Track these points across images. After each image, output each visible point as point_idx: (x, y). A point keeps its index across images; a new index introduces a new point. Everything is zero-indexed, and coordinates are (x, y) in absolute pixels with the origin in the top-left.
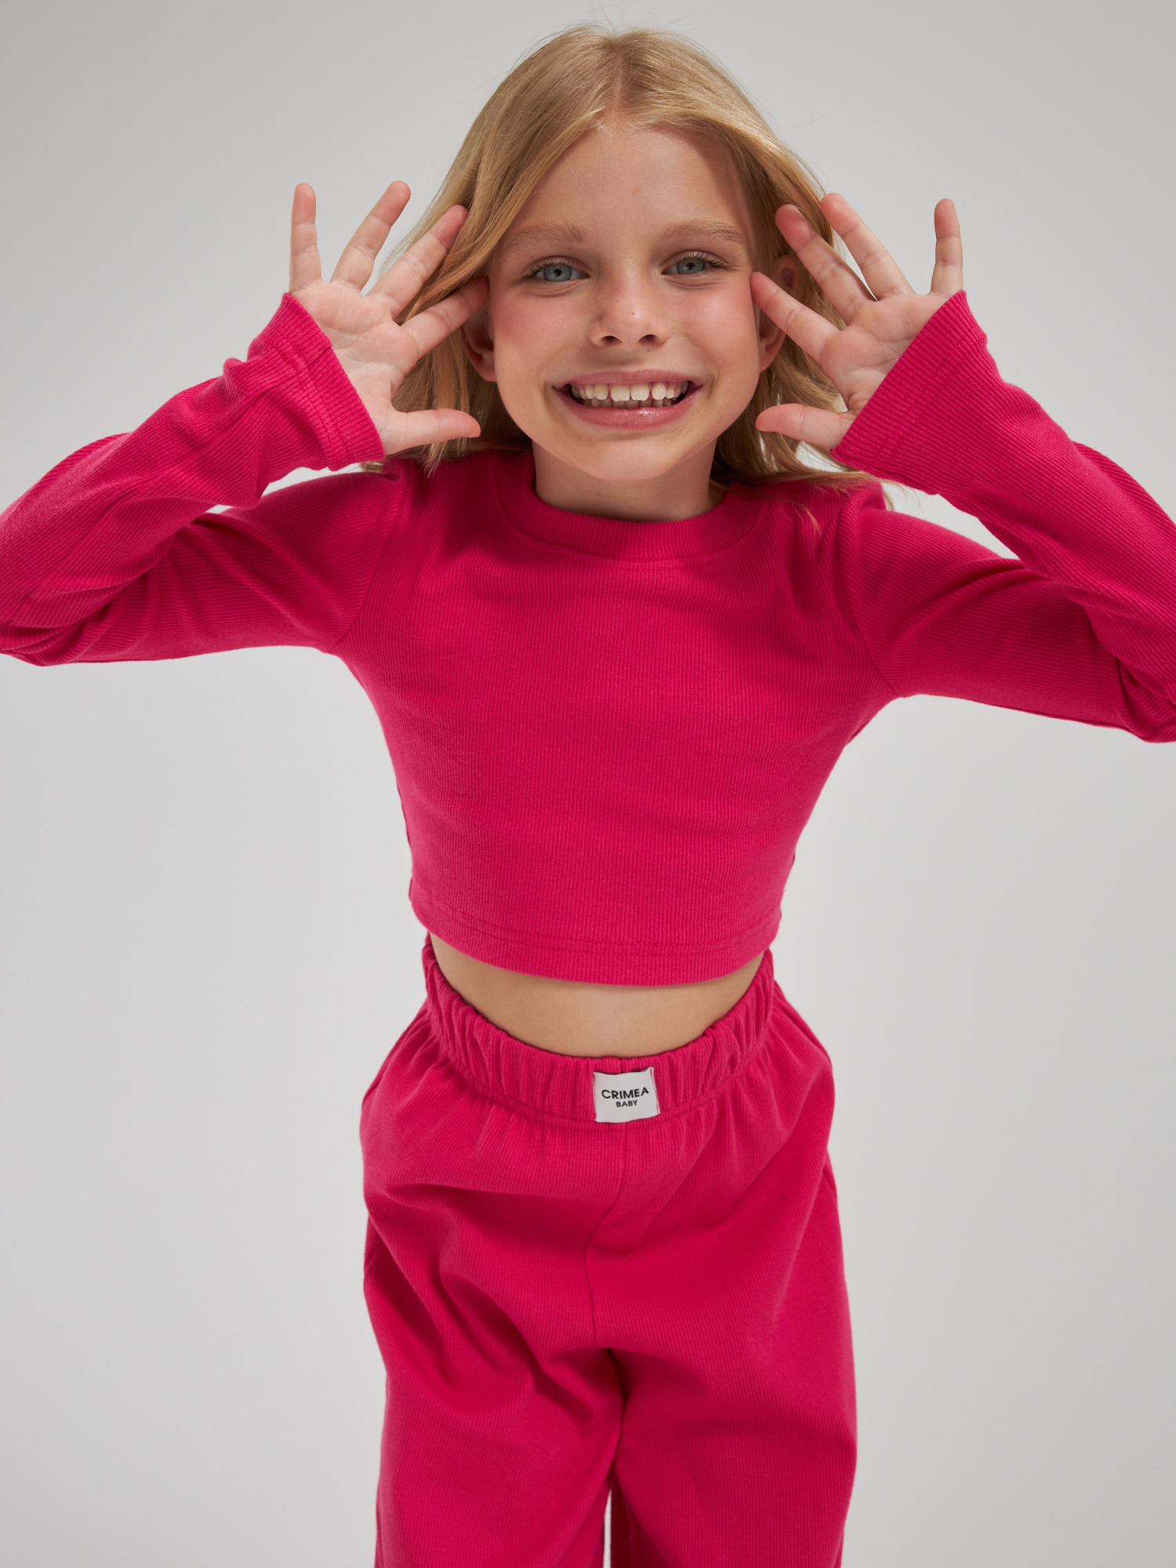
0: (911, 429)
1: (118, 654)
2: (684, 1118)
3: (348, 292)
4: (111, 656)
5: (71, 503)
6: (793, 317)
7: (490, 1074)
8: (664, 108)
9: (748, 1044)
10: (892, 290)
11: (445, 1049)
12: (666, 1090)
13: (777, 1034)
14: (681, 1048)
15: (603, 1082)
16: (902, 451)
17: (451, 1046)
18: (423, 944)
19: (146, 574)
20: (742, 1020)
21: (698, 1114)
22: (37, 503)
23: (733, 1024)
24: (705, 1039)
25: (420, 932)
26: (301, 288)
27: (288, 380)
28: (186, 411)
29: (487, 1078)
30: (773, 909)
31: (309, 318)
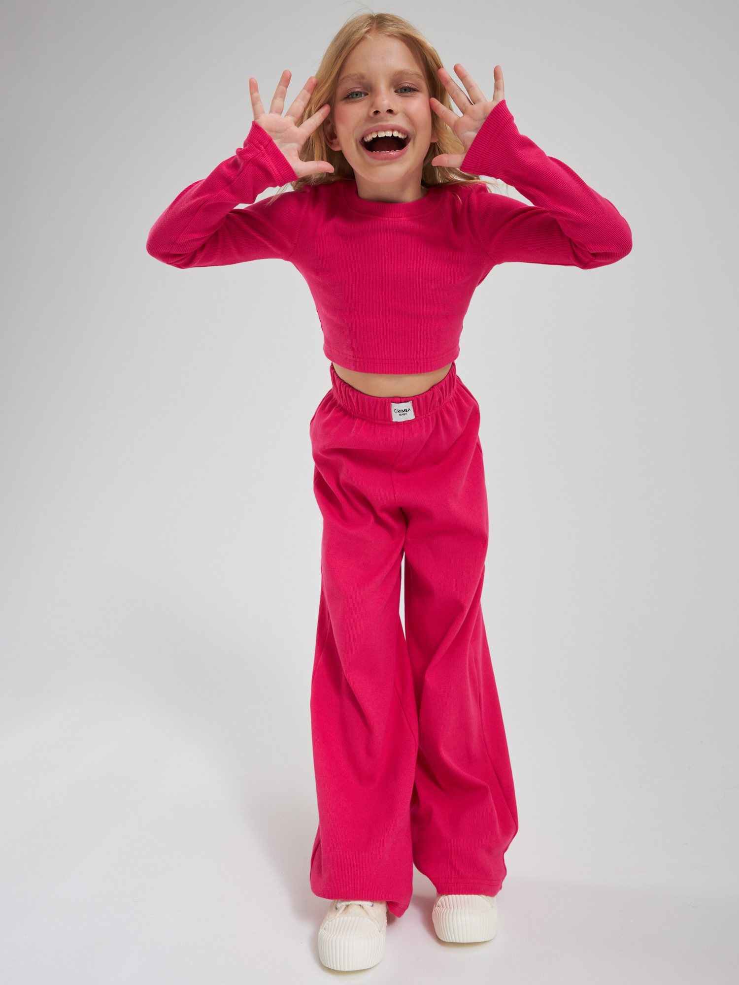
0: (487, 154)
1: (210, 263)
2: (423, 420)
3: (275, 116)
4: (207, 264)
5: (187, 205)
6: (444, 113)
7: (356, 408)
8: (391, 29)
9: (446, 395)
10: (479, 100)
11: (339, 402)
12: (417, 409)
13: (458, 394)
14: (421, 394)
15: (395, 406)
16: (484, 163)
17: (341, 400)
18: (330, 365)
19: (217, 231)
20: (444, 386)
21: (428, 419)
22: (175, 207)
23: (440, 387)
24: (430, 391)
25: (329, 362)
26: (258, 118)
27: (258, 154)
28: (225, 169)
29: (355, 409)
30: (456, 346)
31: (262, 129)
